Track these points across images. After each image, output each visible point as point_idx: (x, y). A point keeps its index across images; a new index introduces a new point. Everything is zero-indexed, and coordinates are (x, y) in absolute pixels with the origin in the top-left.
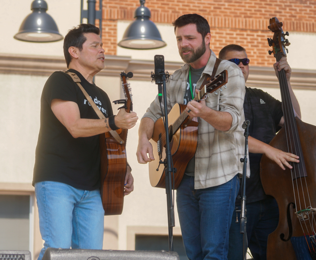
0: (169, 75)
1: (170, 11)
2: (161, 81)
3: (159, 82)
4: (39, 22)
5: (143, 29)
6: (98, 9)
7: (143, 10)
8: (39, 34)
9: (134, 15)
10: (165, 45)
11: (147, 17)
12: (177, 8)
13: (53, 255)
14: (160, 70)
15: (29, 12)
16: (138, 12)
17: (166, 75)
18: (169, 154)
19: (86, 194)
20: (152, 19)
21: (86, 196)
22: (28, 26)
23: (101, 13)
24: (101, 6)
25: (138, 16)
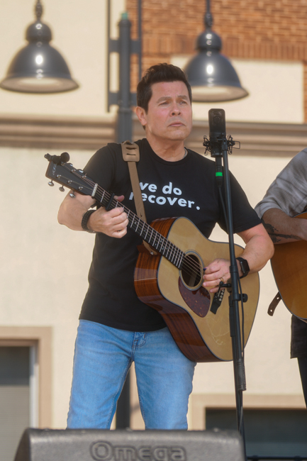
0: (233, 143)
1: (259, 39)
2: (220, 152)
3: (218, 154)
4: (39, 59)
5: (210, 69)
6: (134, 37)
7: (209, 36)
8: (40, 80)
9: (194, 45)
10: (246, 95)
11: (217, 47)
12: (270, 34)
13: (34, 440)
14: (218, 134)
15: (21, 43)
16: (201, 39)
17: (228, 141)
18: (234, 270)
19: (138, 340)
20: (224, 52)
21: (139, 344)
22: (21, 66)
23: (140, 43)
24: (140, 33)
25: (202, 48)
